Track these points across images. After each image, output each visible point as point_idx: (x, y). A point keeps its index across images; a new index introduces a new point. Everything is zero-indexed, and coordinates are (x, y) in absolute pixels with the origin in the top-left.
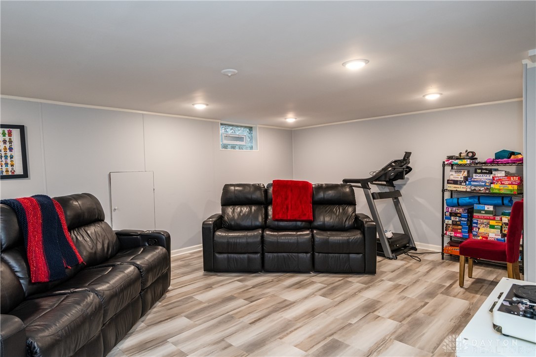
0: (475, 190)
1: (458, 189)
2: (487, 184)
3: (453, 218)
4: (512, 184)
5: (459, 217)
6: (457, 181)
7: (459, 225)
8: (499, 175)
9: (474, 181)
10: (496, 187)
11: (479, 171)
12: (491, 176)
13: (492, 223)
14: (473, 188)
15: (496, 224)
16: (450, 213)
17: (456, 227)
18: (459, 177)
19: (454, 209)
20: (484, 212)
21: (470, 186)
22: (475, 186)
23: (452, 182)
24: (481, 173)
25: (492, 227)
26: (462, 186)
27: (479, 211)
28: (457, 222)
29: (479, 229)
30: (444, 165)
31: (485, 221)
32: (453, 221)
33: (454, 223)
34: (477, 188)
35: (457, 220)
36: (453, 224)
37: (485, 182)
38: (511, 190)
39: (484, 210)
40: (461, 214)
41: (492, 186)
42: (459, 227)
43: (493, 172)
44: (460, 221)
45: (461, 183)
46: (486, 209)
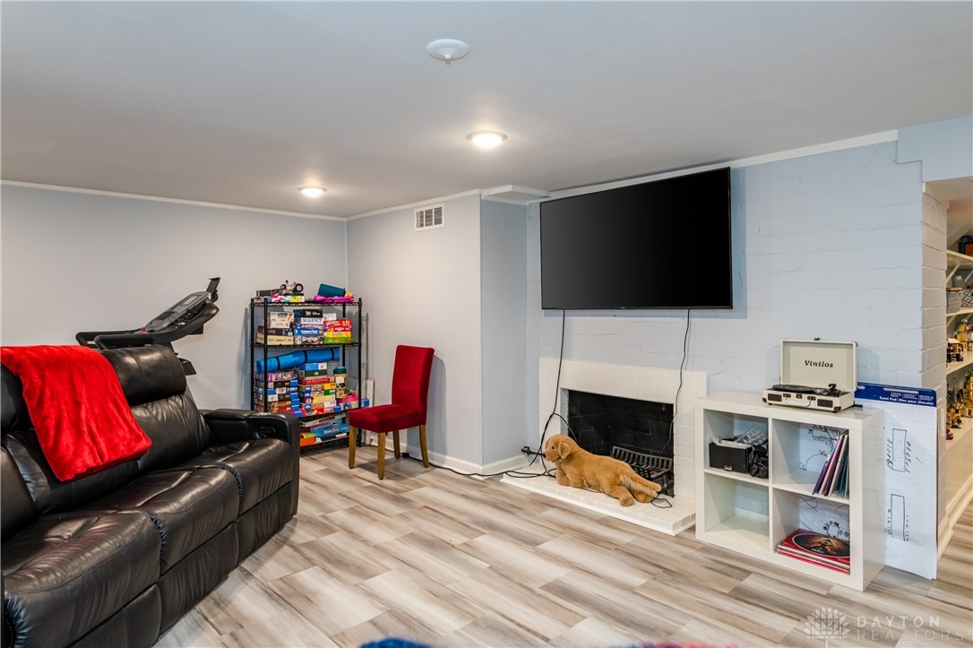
0: (307, 341)
1: (283, 343)
2: (321, 332)
3: (278, 391)
4: (345, 330)
5: (287, 387)
6: (282, 329)
7: (289, 400)
8: (331, 319)
9: (305, 329)
10: (329, 335)
11: (308, 313)
12: (323, 320)
13: (327, 386)
14: (304, 339)
15: (330, 388)
16: (275, 383)
17: (283, 404)
18: (285, 323)
19: (280, 375)
20: (317, 373)
21: (300, 337)
22: (307, 336)
23: (274, 332)
24: (312, 316)
25: (327, 393)
26: (287, 338)
27: (311, 373)
28: (284, 395)
29: (312, 399)
30: (253, 305)
31: (319, 386)
32: (279, 395)
33: (282, 398)
34: (309, 339)
35: (285, 392)
36: (280, 401)
37: (318, 329)
38: (346, 339)
39: (317, 371)
40: (289, 381)
41: (326, 334)
42: (289, 403)
43: (324, 315)
44: (288, 393)
45: (287, 333)
46: (320, 368)
